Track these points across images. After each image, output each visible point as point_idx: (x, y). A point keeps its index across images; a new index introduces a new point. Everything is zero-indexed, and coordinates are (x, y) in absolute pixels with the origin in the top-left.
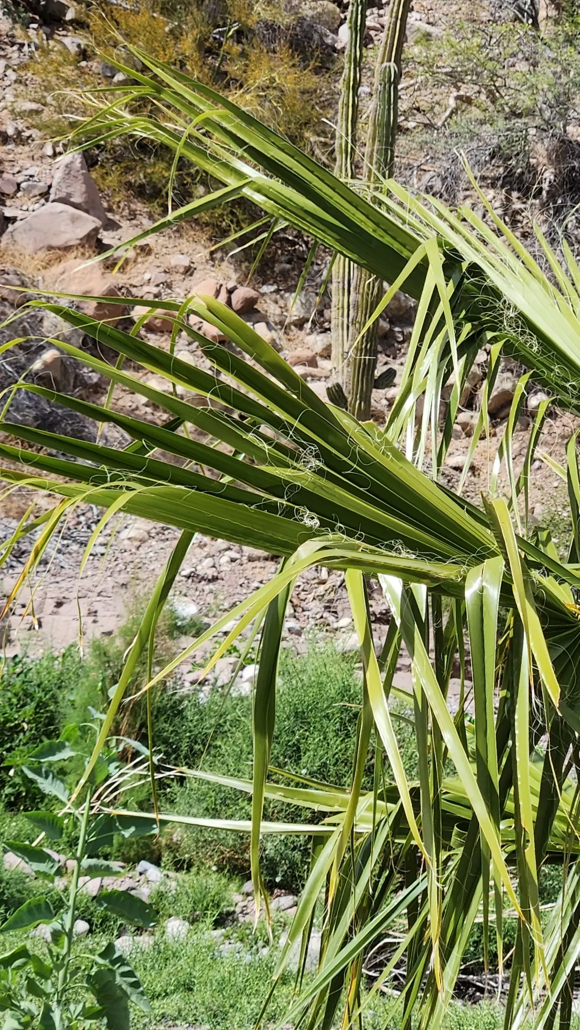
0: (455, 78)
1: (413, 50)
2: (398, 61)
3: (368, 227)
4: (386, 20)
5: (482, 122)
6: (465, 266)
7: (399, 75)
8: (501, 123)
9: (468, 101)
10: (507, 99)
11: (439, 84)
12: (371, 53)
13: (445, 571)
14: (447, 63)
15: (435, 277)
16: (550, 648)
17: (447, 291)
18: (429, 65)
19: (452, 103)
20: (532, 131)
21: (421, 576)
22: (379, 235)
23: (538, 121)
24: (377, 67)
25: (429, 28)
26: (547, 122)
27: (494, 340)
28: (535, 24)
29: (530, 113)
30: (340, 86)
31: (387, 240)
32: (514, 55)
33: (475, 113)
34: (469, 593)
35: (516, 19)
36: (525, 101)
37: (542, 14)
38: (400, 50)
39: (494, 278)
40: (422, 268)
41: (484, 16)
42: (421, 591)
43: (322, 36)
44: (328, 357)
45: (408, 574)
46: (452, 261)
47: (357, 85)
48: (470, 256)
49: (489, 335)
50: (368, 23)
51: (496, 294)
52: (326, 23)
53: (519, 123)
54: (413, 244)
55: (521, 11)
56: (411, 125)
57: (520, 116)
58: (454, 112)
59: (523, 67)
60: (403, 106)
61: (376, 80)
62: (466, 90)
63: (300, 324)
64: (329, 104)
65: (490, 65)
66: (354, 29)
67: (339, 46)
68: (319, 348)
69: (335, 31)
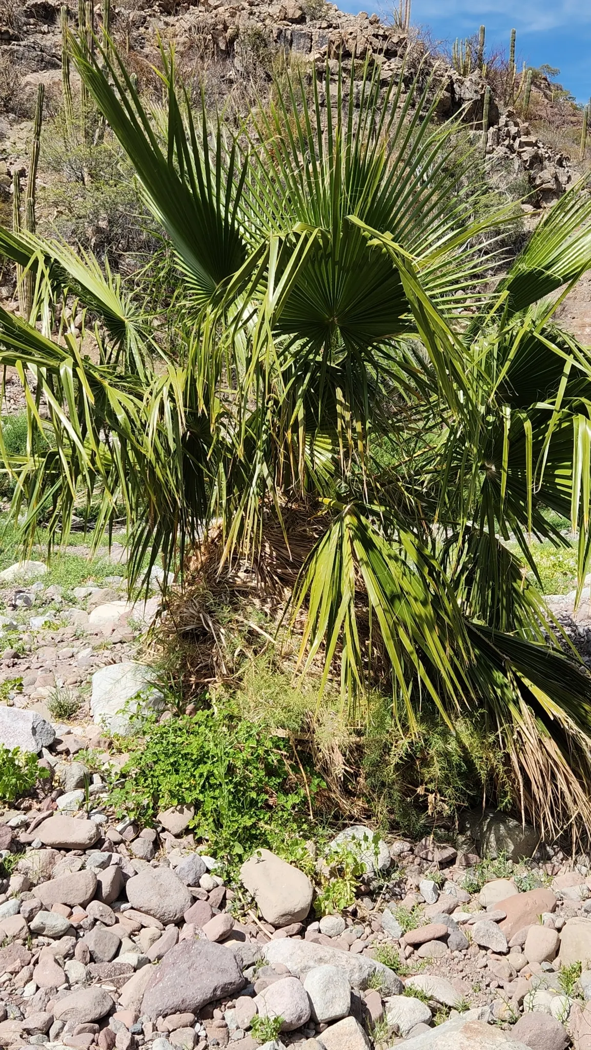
0: (56, 204)
1: (39, 193)
2: (33, 197)
3: (16, 246)
4: (27, 182)
5: (68, 221)
6: (52, 260)
7: (34, 203)
8: (74, 220)
9: (61, 213)
10: (76, 211)
11: (50, 207)
12: (23, 195)
13: (53, 363)
14: (52, 199)
15: (41, 266)
16: (92, 391)
17: (47, 272)
18: (45, 199)
19: (56, 213)
20: (86, 224)
21: (44, 364)
22: (20, 249)
23: (88, 220)
24: (26, 200)
25: (44, 185)
26: (91, 220)
27: (65, 287)
28: (84, 184)
29: (84, 217)
30: (13, 208)
31: (23, 251)
32: (77, 195)
33: (64, 217)
34: (62, 372)
35: (77, 181)
36: (82, 212)
37: (86, 179)
38: (34, 193)
39: (64, 264)
40: (36, 262)
41: (65, 180)
42: (44, 370)
43: (4, 188)
44: (18, 310)
45: (40, 364)
46: (47, 258)
47: (19, 207)
48: (54, 255)
49: (63, 285)
50: (21, 183)
51: (64, 269)
52: (5, 183)
53: (81, 221)
54: (32, 252)
55: (78, 178)
56: (41, 222)
57: (81, 218)
58: (57, 217)
59: (80, 199)
60: (37, 215)
61: (26, 205)
62: (61, 208)
63: (7, 298)
64: (10, 214)
65: (68, 199)
66: (16, 185)
67: (11, 192)
68: (15, 307)
69: (9, 187)
